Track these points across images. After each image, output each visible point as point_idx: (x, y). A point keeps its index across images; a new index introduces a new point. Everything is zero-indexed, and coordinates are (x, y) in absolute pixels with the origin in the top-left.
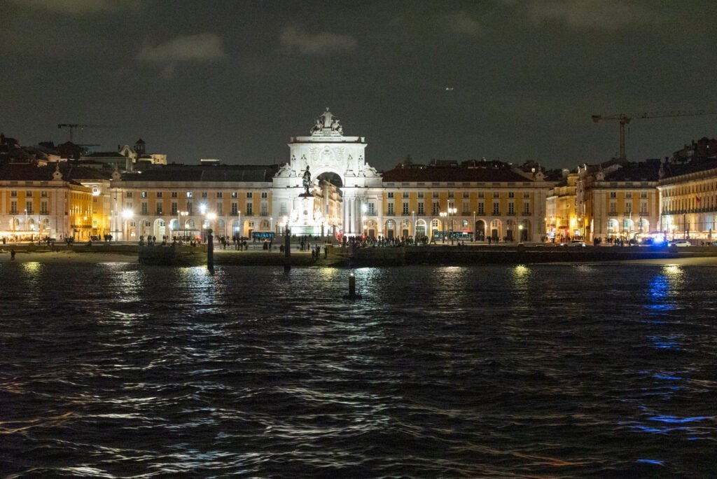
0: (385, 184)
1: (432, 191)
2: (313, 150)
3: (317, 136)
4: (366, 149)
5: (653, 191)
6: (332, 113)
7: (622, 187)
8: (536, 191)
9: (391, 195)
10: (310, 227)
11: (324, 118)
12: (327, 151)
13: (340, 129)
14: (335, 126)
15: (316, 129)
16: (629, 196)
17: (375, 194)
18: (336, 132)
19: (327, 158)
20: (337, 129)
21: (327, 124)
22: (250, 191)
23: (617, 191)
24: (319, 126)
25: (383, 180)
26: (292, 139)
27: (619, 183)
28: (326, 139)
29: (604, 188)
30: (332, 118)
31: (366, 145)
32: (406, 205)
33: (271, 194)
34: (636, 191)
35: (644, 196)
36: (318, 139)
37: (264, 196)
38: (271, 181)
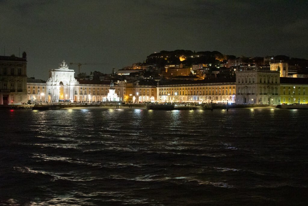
0: (80, 85)
1: (93, 87)
2: (60, 73)
3: (61, 69)
4: (74, 73)
5: (155, 88)
6: (65, 62)
7: (143, 87)
8: (121, 88)
9: (81, 88)
10: (115, 99)
11: (63, 63)
12: (64, 74)
13: (68, 67)
14: (66, 66)
15: (60, 67)
16: (144, 90)
17: (77, 88)
18: (67, 68)
19: (64, 76)
20: (67, 67)
21: (64, 65)
22: (39, 86)
23: (142, 88)
24: (61, 66)
25: (80, 84)
26: (52, 70)
27: (142, 86)
28: (64, 70)
29: (139, 87)
30: (65, 64)
31: (74, 72)
32: (85, 91)
33: (46, 87)
34: (146, 88)
35: (148, 90)
36: (61, 70)
37: (43, 88)
38: (46, 83)
